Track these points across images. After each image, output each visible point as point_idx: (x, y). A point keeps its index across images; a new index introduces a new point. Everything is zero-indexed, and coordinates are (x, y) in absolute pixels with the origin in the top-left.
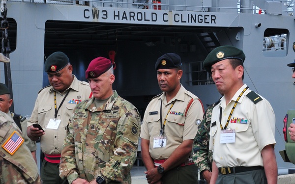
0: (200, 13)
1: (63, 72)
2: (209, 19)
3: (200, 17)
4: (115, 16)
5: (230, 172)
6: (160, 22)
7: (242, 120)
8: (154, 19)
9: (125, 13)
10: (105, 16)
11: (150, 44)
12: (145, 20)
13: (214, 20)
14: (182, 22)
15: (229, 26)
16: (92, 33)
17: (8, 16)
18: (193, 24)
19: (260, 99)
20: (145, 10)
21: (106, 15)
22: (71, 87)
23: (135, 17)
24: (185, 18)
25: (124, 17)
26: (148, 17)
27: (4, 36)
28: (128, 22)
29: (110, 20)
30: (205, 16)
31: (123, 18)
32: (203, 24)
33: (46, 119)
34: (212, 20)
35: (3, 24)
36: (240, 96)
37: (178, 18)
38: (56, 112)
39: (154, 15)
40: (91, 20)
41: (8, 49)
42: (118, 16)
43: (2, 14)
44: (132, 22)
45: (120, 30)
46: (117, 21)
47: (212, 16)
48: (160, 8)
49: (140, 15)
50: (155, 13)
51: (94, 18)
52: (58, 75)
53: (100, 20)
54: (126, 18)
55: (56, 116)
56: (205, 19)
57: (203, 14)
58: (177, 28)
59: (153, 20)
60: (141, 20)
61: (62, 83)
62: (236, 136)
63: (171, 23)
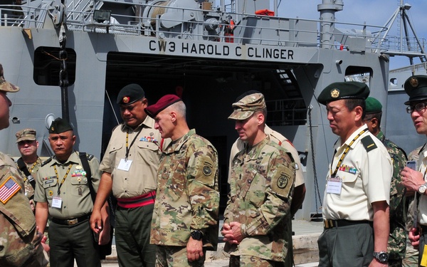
0: (276, 48)
1: (136, 105)
2: (286, 54)
3: (276, 52)
4: (183, 48)
5: (332, 225)
6: (232, 56)
7: (351, 169)
8: (226, 52)
9: (194, 45)
10: (172, 49)
11: (221, 80)
12: (216, 54)
13: (292, 55)
14: (256, 56)
15: (307, 62)
16: (157, 67)
17: (67, 47)
18: (269, 59)
19: (375, 147)
20: (216, 43)
21: (174, 47)
22: (144, 123)
23: (206, 50)
24: (260, 53)
25: (194, 50)
26: (220, 50)
27: (63, 68)
28: (198, 55)
29: (178, 52)
30: (282, 50)
31: (192, 51)
32: (279, 60)
33: (117, 158)
34: (289, 55)
35: (62, 54)
36: (354, 140)
37: (252, 52)
38: (128, 151)
39: (226, 49)
40: (157, 52)
41: (66, 81)
42: (187, 48)
43: (61, 44)
44: (202, 55)
45: (189, 64)
46: (185, 54)
47: (289, 51)
48: (232, 40)
49: (210, 48)
50: (227, 47)
51: (160, 50)
52: (130, 109)
53: (167, 53)
54: (195, 51)
55: (127, 155)
56: (282, 54)
57: (280, 48)
58: (251, 63)
59: (224, 54)
60: (211, 54)
61: (135, 116)
62: (342, 186)
63: (245, 57)
